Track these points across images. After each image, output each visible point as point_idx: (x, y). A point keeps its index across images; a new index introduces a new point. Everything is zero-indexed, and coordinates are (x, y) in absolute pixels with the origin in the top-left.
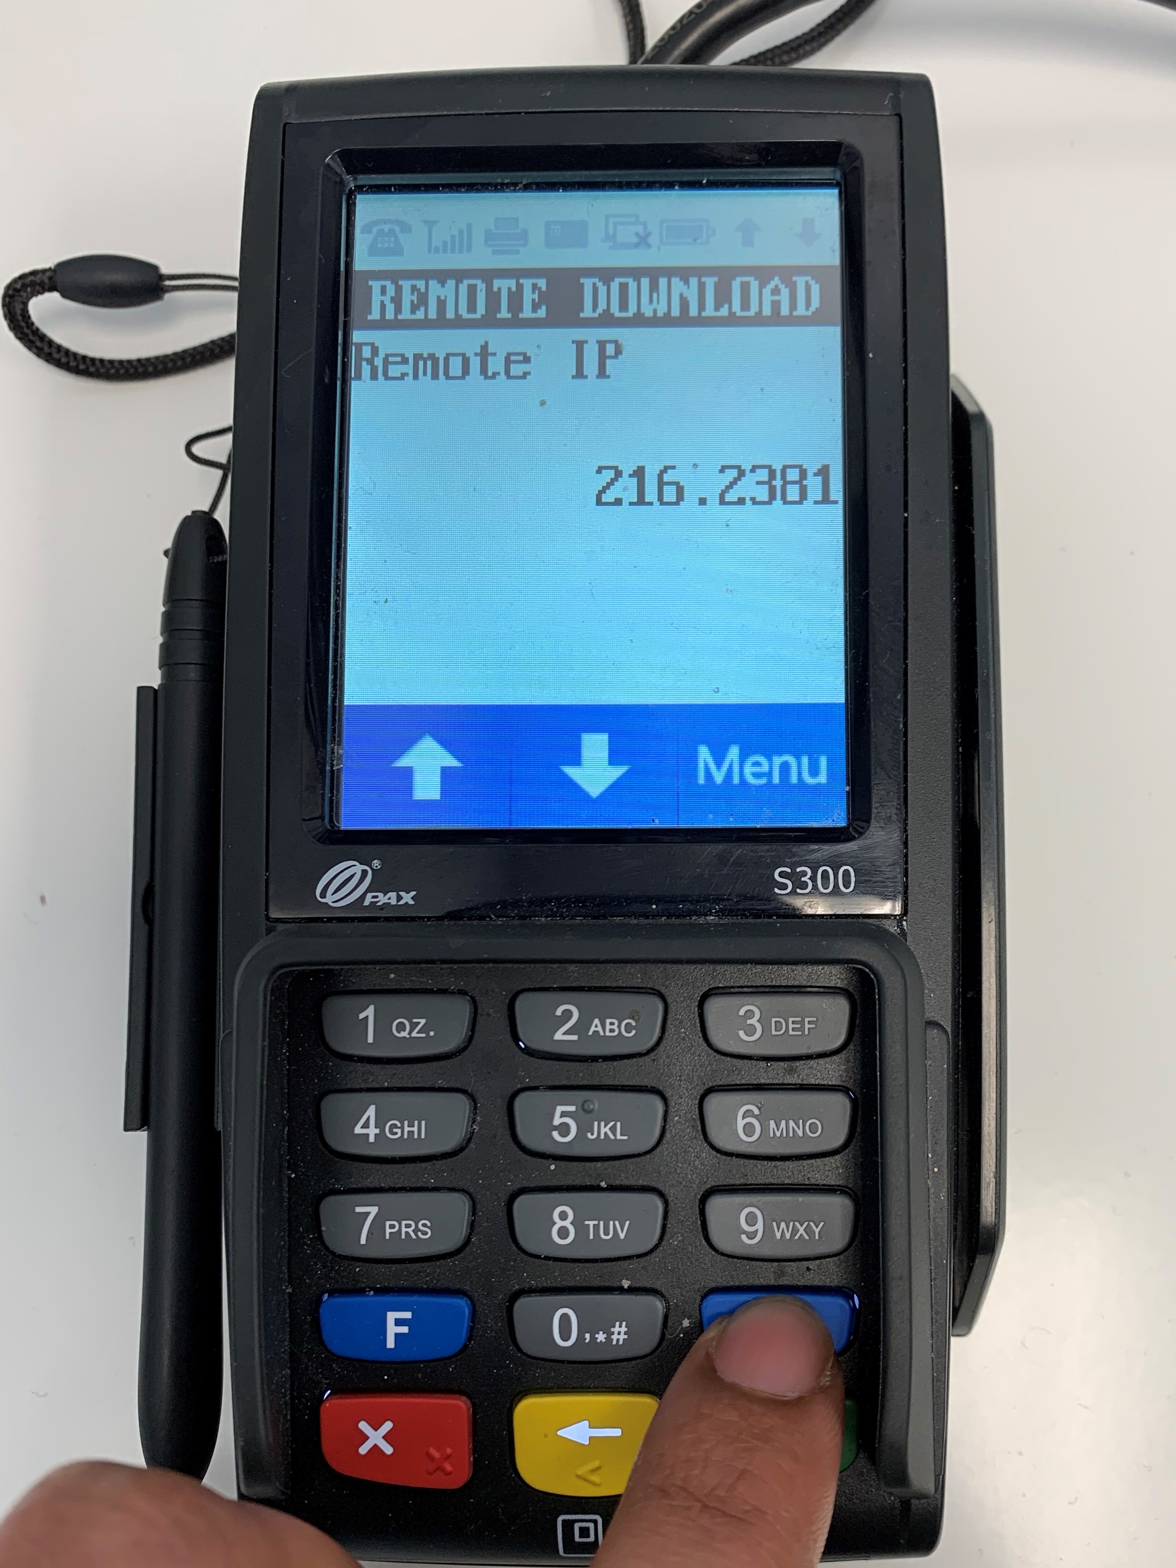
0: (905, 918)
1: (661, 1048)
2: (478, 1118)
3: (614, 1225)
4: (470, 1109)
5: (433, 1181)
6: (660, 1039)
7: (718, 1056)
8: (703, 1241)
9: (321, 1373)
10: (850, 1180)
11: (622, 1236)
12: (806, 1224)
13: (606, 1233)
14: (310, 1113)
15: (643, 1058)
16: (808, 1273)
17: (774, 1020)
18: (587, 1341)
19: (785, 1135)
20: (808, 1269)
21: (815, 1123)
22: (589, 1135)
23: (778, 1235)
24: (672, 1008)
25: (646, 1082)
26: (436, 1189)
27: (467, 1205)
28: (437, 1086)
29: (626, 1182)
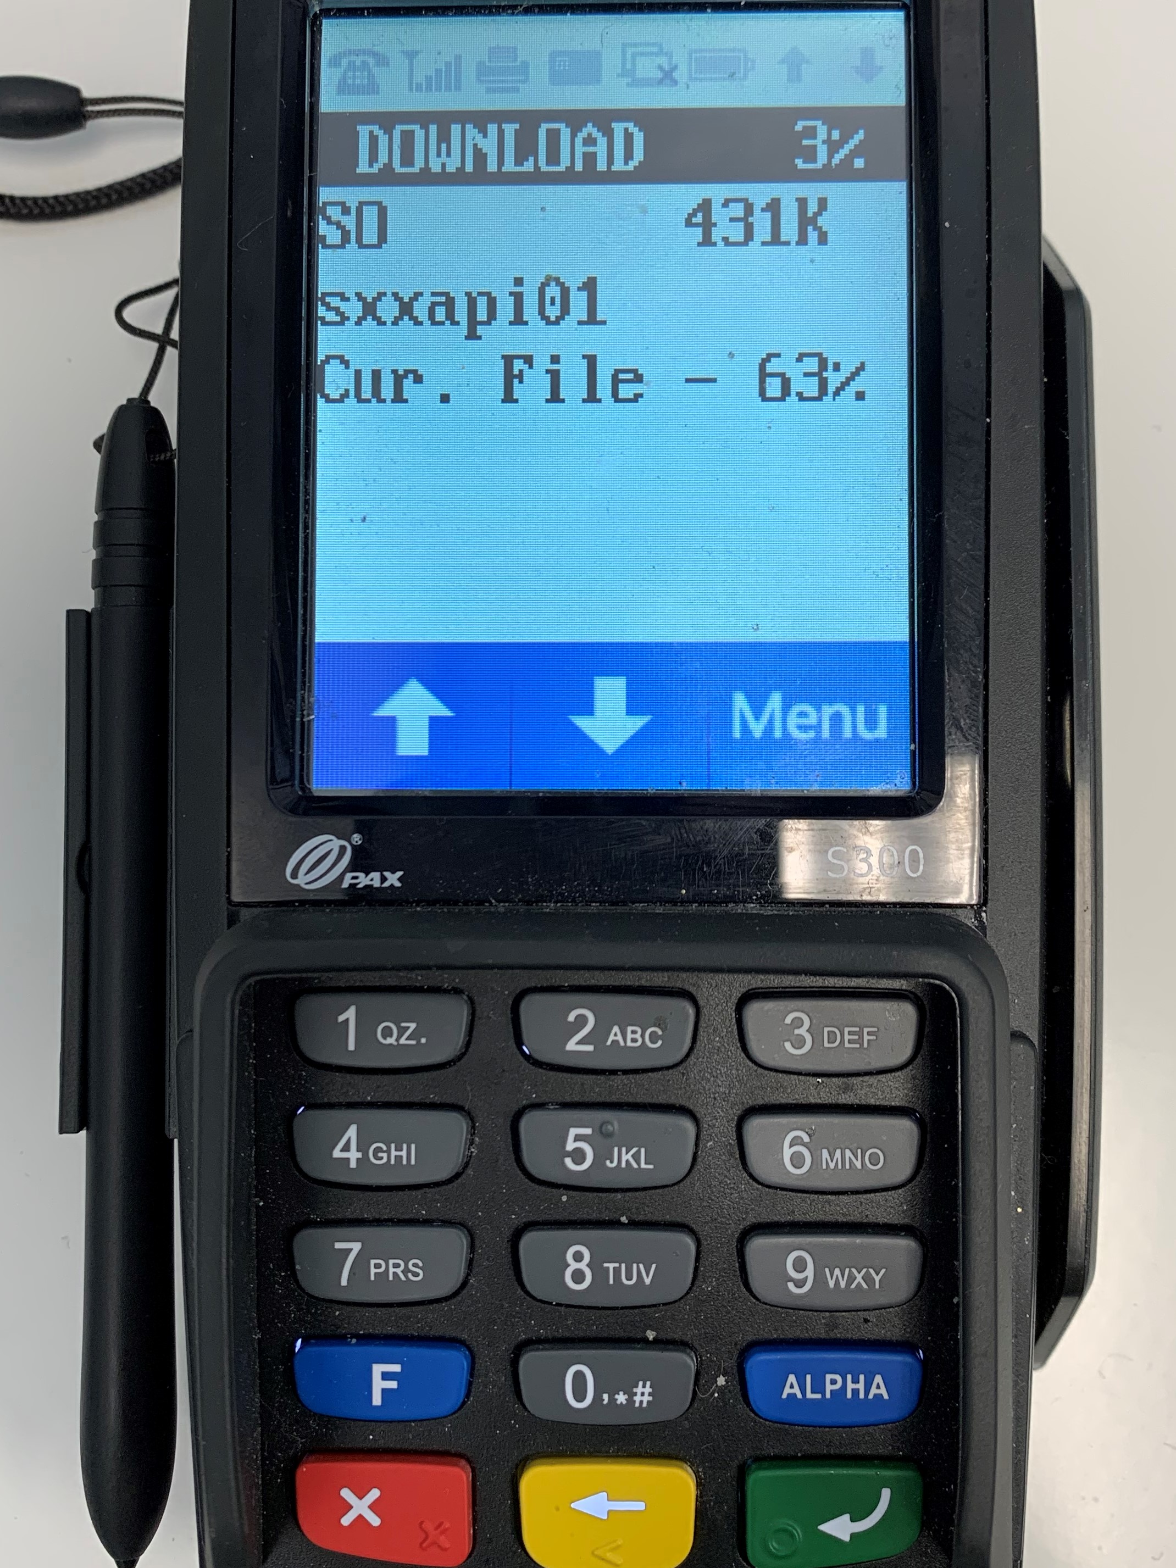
0: (984, 908)
1: (692, 1058)
2: (477, 1139)
3: (638, 1268)
4: (467, 1128)
5: (424, 1212)
6: (691, 1049)
7: (760, 1070)
8: (742, 1287)
9: (297, 1430)
10: (916, 1219)
11: (648, 1281)
12: (865, 1270)
13: (629, 1278)
14: (280, 1129)
15: (671, 1071)
16: (866, 1326)
17: (826, 1030)
18: (605, 1402)
19: (840, 1167)
20: (866, 1321)
21: (876, 1153)
22: (608, 1163)
23: (832, 1284)
24: (705, 1011)
25: (672, 1100)
26: (427, 1222)
27: (465, 1243)
28: (428, 1101)
29: (649, 1217)
